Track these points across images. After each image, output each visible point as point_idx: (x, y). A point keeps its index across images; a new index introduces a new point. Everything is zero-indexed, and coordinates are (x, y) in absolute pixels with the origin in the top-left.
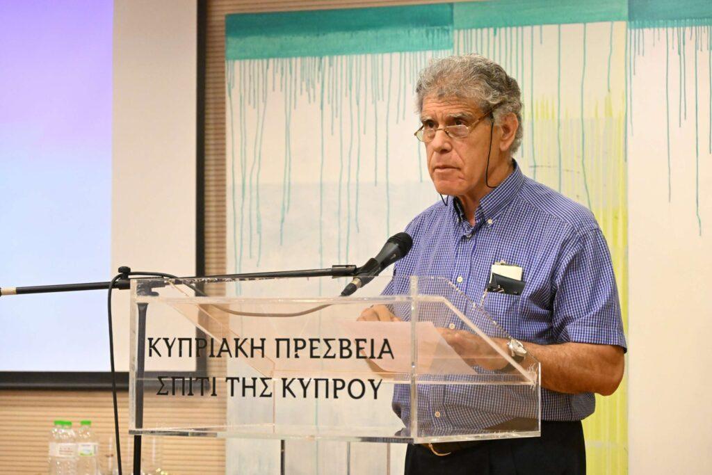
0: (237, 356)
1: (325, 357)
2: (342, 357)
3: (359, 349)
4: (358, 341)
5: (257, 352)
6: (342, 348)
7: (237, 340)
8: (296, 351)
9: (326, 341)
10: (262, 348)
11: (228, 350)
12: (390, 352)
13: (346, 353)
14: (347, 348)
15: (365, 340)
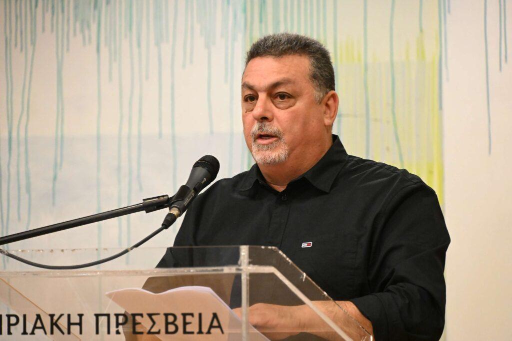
0: (52, 333)
1: (149, 333)
2: (167, 332)
3: (185, 324)
4: (184, 315)
5: (75, 329)
6: (167, 323)
7: (52, 316)
8: (117, 326)
9: (150, 315)
10: (80, 324)
11: (43, 327)
12: (219, 326)
13: (171, 328)
14: (173, 323)
15: (192, 315)
